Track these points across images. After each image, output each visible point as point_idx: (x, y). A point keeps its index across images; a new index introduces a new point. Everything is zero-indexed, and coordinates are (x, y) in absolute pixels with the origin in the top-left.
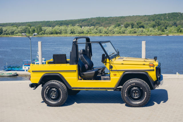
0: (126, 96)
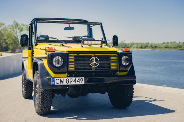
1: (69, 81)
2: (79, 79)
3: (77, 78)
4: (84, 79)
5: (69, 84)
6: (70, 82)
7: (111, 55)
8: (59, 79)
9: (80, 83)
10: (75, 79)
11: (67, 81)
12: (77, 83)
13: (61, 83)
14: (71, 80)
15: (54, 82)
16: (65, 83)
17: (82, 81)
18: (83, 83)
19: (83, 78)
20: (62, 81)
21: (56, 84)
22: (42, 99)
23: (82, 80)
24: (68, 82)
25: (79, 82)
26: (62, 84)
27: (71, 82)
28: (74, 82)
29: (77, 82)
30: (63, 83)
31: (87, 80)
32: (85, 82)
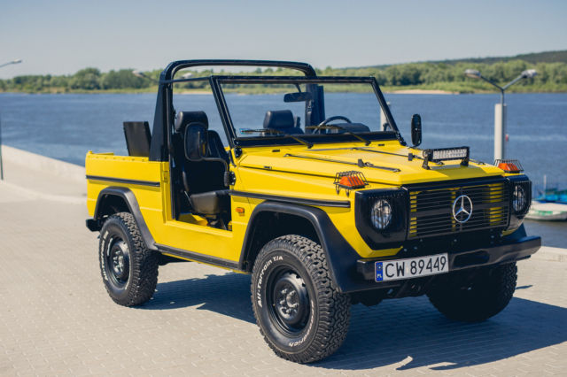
0: (260, 302)
1: (417, 267)
2: (438, 260)
3: (434, 258)
4: (447, 259)
5: (417, 275)
6: (419, 269)
8: (394, 262)
9: (440, 271)
10: (430, 261)
11: (412, 267)
12: (435, 271)
13: (398, 275)
14: (421, 264)
15: (381, 272)
16: (408, 274)
17: (444, 265)
18: (446, 269)
19: (446, 255)
20: (400, 270)
21: (385, 278)
22: (330, 322)
23: (443, 260)
24: (414, 270)
25: (437, 268)
26: (401, 277)
27: (422, 268)
28: (427, 268)
29: (435, 267)
30: (403, 275)
31: (453, 261)
32: (449, 267)
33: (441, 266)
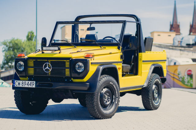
2: (31, 83)
3: (30, 82)
5: (24, 86)
6: (24, 85)
7: (65, 62)
8: (17, 82)
9: (32, 87)
10: (28, 83)
12: (30, 86)
14: (25, 83)
16: (21, 86)
17: (33, 85)
18: (34, 86)
19: (34, 82)
20: (19, 84)
21: (15, 86)
23: (33, 83)
24: (23, 85)
25: (31, 85)
26: (19, 86)
27: (25, 84)
28: (27, 85)
29: (30, 85)
31: (38, 84)
32: (36, 86)
33: (32, 85)
